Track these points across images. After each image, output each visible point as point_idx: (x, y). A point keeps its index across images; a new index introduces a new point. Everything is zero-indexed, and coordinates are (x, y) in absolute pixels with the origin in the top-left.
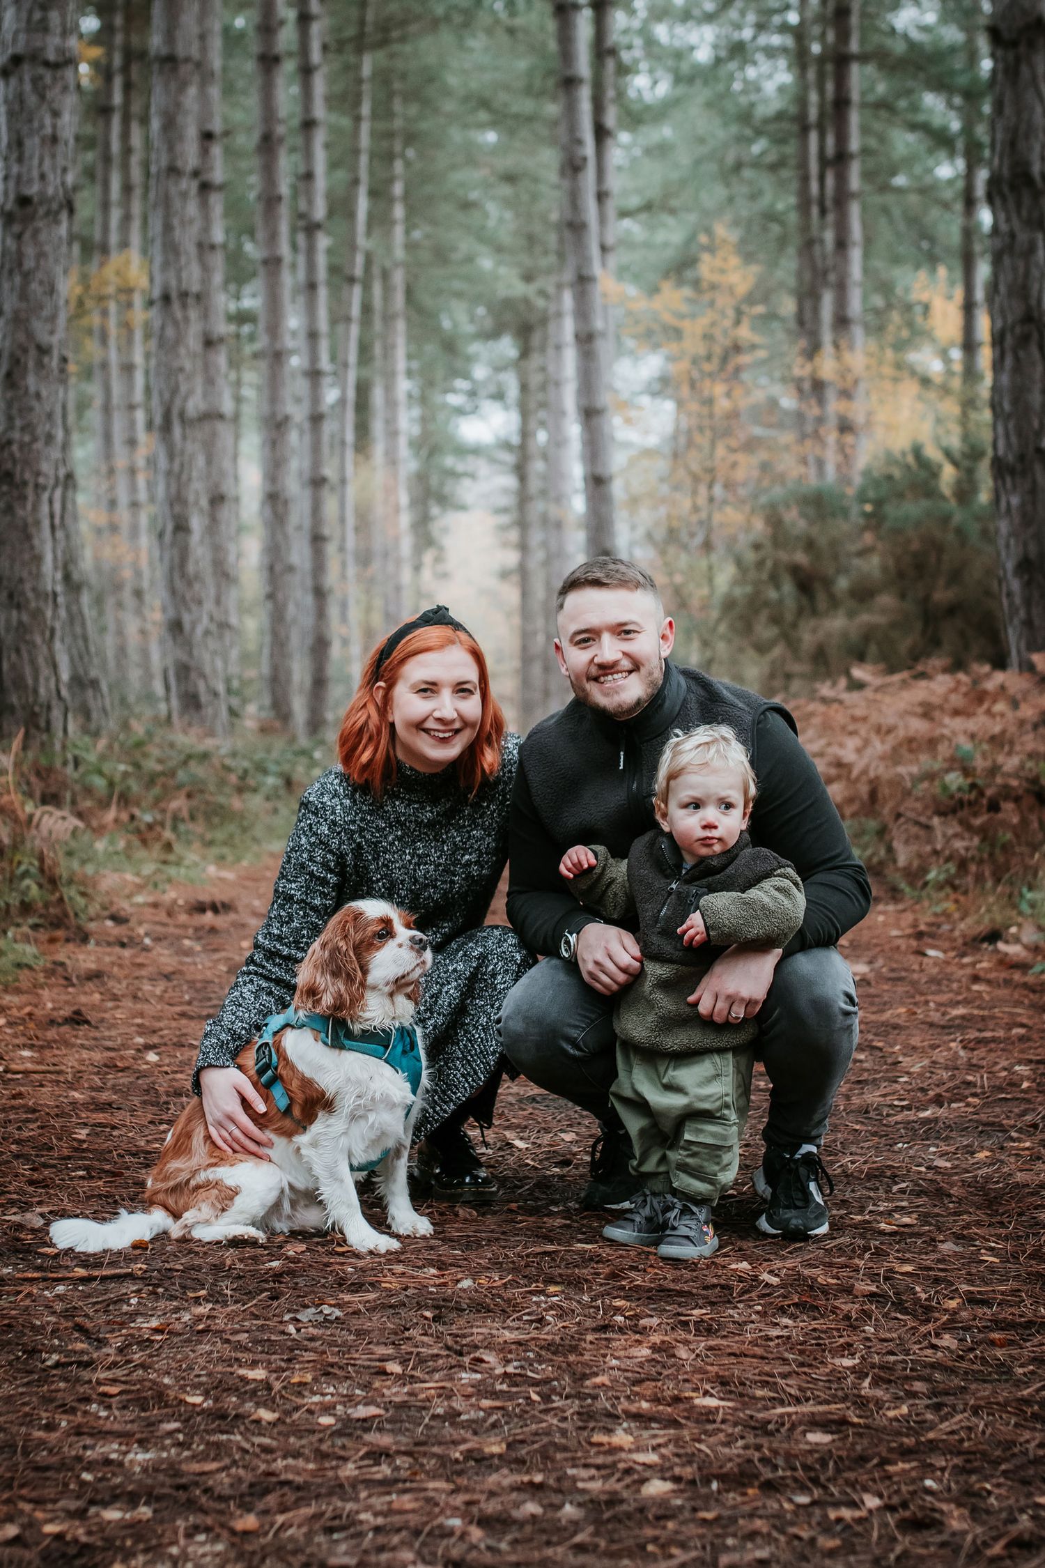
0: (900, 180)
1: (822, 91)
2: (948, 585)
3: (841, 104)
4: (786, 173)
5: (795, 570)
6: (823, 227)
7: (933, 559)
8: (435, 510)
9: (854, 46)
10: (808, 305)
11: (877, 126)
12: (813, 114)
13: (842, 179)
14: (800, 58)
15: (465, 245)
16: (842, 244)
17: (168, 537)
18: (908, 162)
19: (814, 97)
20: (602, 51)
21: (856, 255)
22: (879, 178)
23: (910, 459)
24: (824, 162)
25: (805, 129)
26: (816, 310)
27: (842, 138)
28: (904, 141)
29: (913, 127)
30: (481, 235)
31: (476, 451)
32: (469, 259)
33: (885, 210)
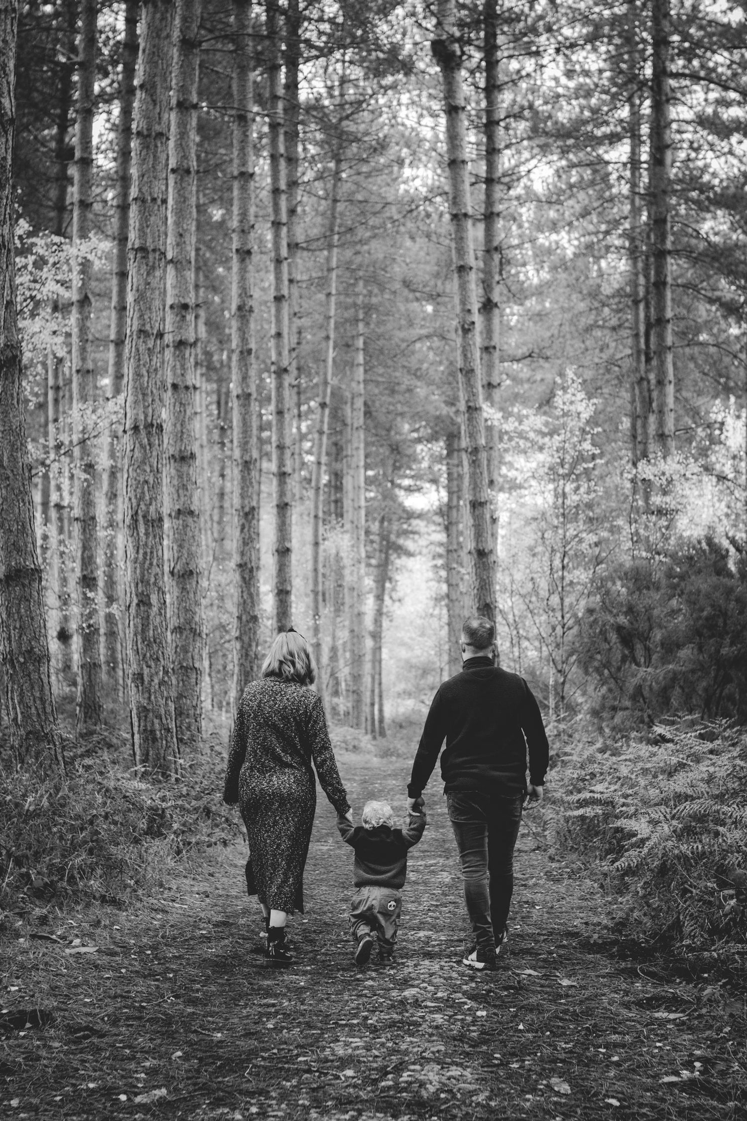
0: (703, 337)
1: (647, 277)
2: (732, 644)
3: (660, 285)
4: (625, 333)
5: (619, 629)
6: (647, 371)
7: (720, 622)
8: (393, 557)
9: (669, 246)
10: (639, 423)
11: (686, 300)
12: (641, 292)
13: (661, 337)
14: (633, 253)
15: (407, 381)
16: (660, 383)
17: (133, 610)
18: (708, 325)
19: (642, 280)
20: (491, 249)
21: (670, 389)
22: (688, 335)
23: (704, 545)
24: (649, 326)
25: (636, 303)
26: (645, 426)
27: (661, 308)
28: (704, 311)
29: (711, 301)
30: (417, 374)
31: (420, 516)
32: (409, 390)
33: (692, 358)
